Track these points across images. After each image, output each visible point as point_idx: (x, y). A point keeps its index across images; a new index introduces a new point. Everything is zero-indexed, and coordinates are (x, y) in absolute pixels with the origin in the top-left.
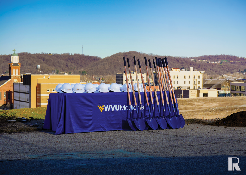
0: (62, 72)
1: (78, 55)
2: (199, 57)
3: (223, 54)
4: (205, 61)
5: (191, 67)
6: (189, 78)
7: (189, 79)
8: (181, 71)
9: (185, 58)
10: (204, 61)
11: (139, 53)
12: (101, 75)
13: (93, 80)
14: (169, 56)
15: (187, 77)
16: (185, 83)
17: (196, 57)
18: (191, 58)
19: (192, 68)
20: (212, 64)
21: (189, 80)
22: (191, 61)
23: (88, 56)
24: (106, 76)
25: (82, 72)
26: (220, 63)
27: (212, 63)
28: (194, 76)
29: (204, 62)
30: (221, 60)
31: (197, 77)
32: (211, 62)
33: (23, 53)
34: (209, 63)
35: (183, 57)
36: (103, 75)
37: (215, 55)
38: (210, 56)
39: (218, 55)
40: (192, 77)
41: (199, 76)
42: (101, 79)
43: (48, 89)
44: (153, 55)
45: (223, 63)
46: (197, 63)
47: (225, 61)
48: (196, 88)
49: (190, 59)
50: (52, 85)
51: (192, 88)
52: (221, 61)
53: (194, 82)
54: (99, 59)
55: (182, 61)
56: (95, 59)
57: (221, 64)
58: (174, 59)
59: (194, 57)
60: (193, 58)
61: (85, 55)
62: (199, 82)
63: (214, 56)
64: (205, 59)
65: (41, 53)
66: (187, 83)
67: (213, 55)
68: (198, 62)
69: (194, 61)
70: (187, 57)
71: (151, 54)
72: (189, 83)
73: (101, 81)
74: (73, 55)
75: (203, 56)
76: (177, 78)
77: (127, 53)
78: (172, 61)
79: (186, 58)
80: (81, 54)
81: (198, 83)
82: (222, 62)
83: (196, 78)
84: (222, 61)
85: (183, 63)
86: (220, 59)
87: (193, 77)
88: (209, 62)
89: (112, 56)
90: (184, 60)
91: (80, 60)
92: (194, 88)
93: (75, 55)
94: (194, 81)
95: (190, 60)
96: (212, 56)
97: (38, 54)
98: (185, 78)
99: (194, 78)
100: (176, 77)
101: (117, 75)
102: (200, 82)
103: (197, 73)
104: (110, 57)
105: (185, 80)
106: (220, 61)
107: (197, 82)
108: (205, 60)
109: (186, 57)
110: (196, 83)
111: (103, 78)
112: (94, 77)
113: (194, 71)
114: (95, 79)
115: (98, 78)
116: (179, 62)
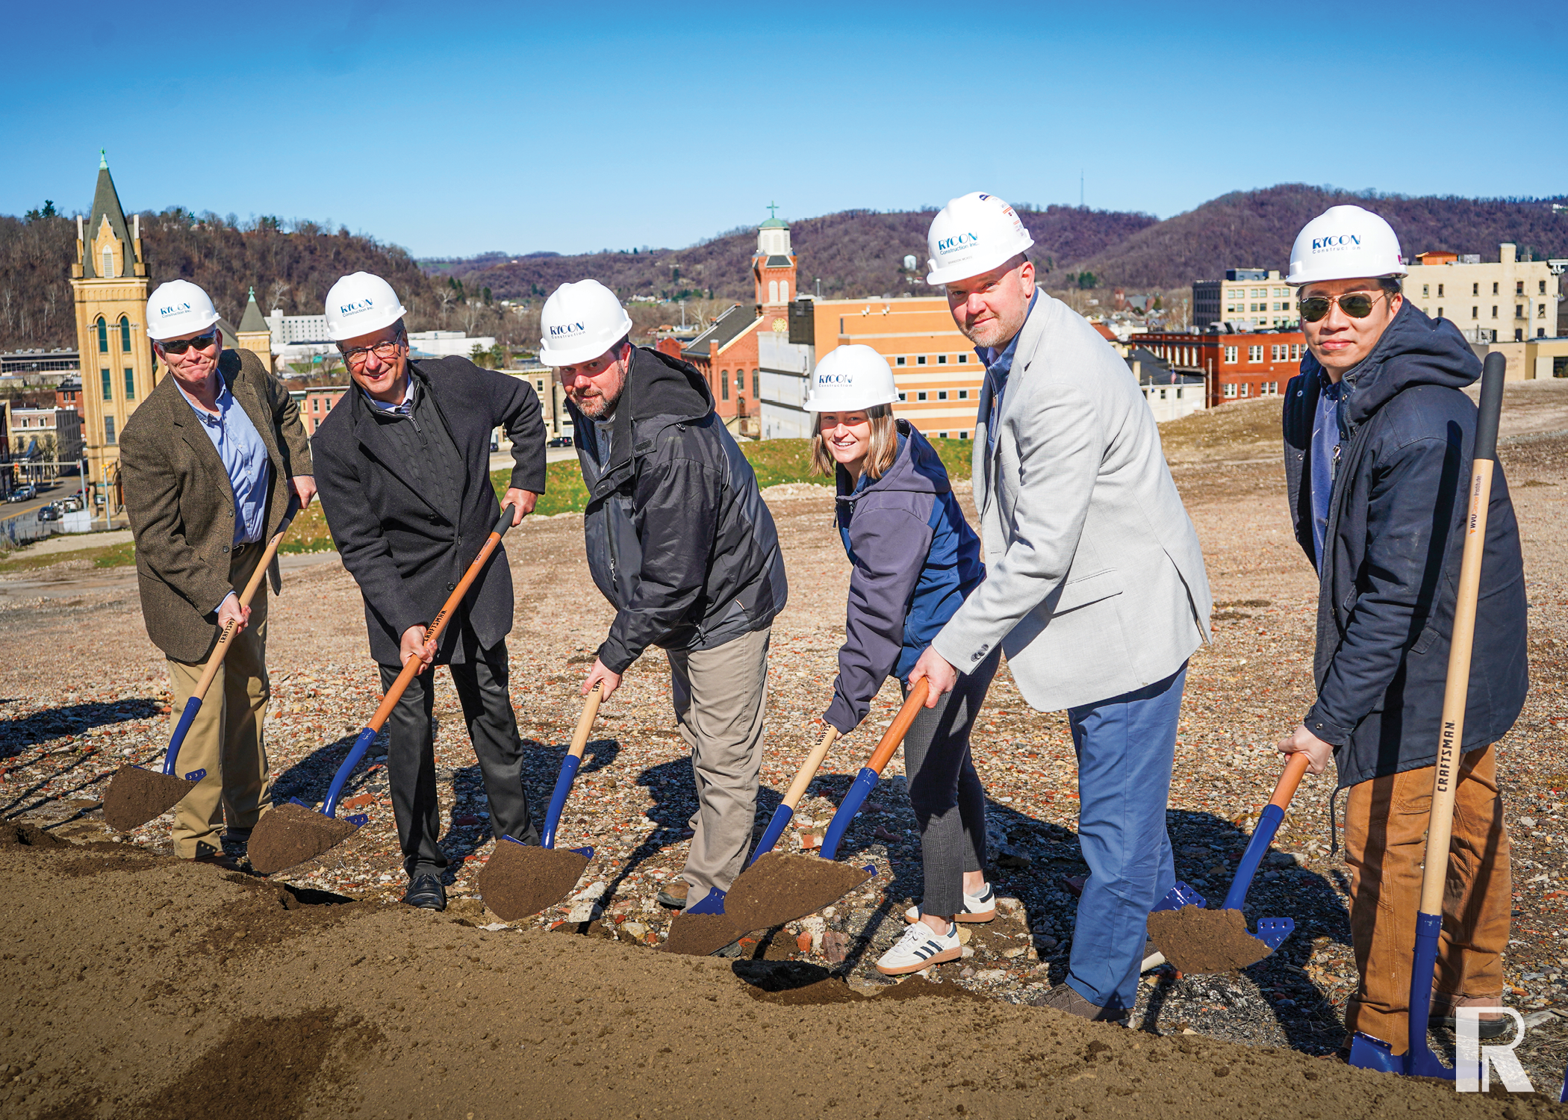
1: (1065, 209)
5: (1504, 246)
6: (1495, 291)
7: (1496, 297)
8: (1460, 265)
9: (1523, 201)
11: (1319, 189)
12: (1157, 289)
13: (1117, 310)
15: (1486, 289)
16: (1475, 314)
18: (1551, 198)
19: (1508, 250)
21: (1495, 300)
22: (1551, 214)
23: (1103, 214)
24: (1176, 291)
25: (1077, 277)
28: (1520, 284)
31: (1531, 289)
33: (852, 212)
40: (1508, 290)
41: (1542, 284)
42: (1152, 302)
43: (901, 356)
44: (1378, 196)
48: (1524, 334)
49: (1545, 205)
50: (896, 339)
51: (1506, 333)
53: (1519, 308)
54: (1151, 221)
55: (1508, 215)
56: (1137, 223)
60: (1561, 200)
61: (1094, 208)
62: (1542, 306)
65: (918, 210)
66: (1485, 313)
70: (1532, 198)
71: (1370, 191)
72: (1495, 314)
73: (1152, 311)
74: (1044, 209)
76: (1441, 292)
77: (1264, 192)
78: (1465, 217)
79: (1528, 202)
80: (1074, 204)
81: (1536, 311)
83: (1525, 292)
87: (1515, 287)
89: (1200, 209)
91: (1073, 228)
92: (1519, 334)
93: (1052, 209)
94: (1519, 303)
95: (1546, 210)
97: (908, 214)
98: (1475, 292)
99: (1519, 291)
100: (1434, 291)
101: (1195, 287)
102: (1547, 308)
103: (1534, 271)
104: (1193, 213)
105: (1476, 301)
107: (1531, 310)
110: (1524, 314)
111: (1162, 299)
112: (1122, 297)
113: (1519, 258)
114: (1128, 304)
115: (1138, 301)
116: (1494, 221)
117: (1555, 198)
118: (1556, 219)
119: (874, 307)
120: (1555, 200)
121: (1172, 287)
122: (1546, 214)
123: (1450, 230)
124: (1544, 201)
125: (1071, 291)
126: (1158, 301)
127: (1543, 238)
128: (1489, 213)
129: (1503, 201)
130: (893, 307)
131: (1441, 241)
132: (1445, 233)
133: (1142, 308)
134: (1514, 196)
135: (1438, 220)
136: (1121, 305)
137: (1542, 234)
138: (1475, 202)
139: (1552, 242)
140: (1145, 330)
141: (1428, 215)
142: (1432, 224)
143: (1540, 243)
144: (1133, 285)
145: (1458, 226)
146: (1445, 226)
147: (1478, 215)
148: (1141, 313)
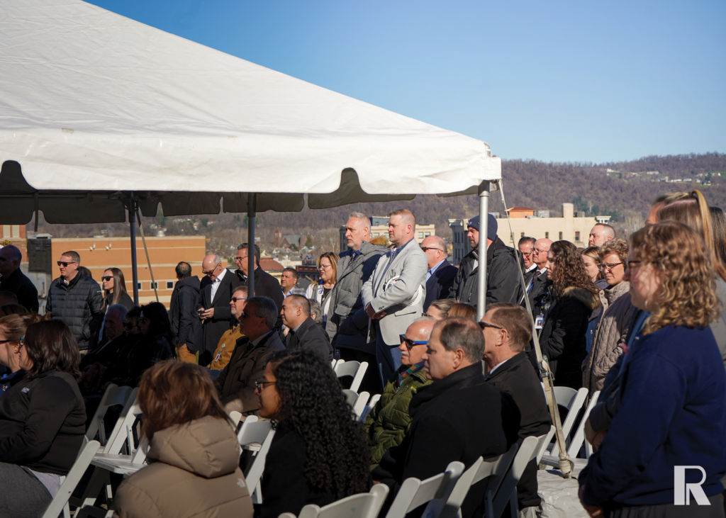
0: (179, 220)
2: (631, 162)
3: (712, 151)
4: (654, 174)
5: (566, 204)
8: (536, 218)
9: (585, 166)
10: (649, 175)
12: (308, 229)
13: (277, 246)
14: (530, 162)
15: (554, 236)
17: (621, 163)
18: (605, 164)
19: (569, 208)
20: (674, 184)
22: (605, 176)
24: (323, 231)
25: (242, 218)
26: (703, 183)
27: (675, 181)
29: (648, 178)
30: (706, 171)
32: (670, 179)
34: (667, 181)
35: (580, 164)
36: (311, 228)
37: (687, 156)
38: (669, 157)
39: (697, 153)
42: (305, 240)
45: (712, 182)
46: (624, 183)
47: (719, 174)
49: (601, 170)
52: (706, 175)
55: (575, 176)
57: (705, 184)
58: (548, 170)
59: (618, 164)
60: (613, 166)
63: (683, 158)
64: (653, 170)
67: (679, 156)
68: (627, 179)
69: (617, 176)
70: (591, 164)
73: (305, 247)
75: (647, 159)
78: (543, 177)
79: (589, 167)
82: (707, 179)
83: (581, 239)
84: (710, 175)
85: (578, 184)
86: (704, 167)
88: (667, 178)
90: (582, 173)
95: (602, 173)
96: (677, 159)
99: (577, 238)
103: (586, 224)
106: (701, 175)
108: (651, 173)
109: (588, 164)
111: (312, 237)
112: (280, 235)
113: (576, 215)
114: (286, 241)
115: (293, 239)
116: (564, 180)
117: (608, 164)
118: (609, 181)
119: (100, 244)
120: (609, 166)
121: (320, 228)
122: (602, 176)
123: (533, 186)
124: (601, 166)
125: (238, 229)
126: (309, 240)
127: (601, 195)
128: (561, 174)
129: (571, 166)
130: (114, 244)
131: (526, 195)
132: (529, 189)
133: (297, 245)
134: (579, 161)
135: (524, 179)
136: (280, 242)
137: (600, 191)
138: (550, 165)
139: (607, 198)
140: (299, 263)
141: (515, 175)
142: (519, 181)
143: (598, 199)
144: (288, 226)
145: (538, 183)
146: (528, 184)
147: (552, 175)
148: (296, 249)
